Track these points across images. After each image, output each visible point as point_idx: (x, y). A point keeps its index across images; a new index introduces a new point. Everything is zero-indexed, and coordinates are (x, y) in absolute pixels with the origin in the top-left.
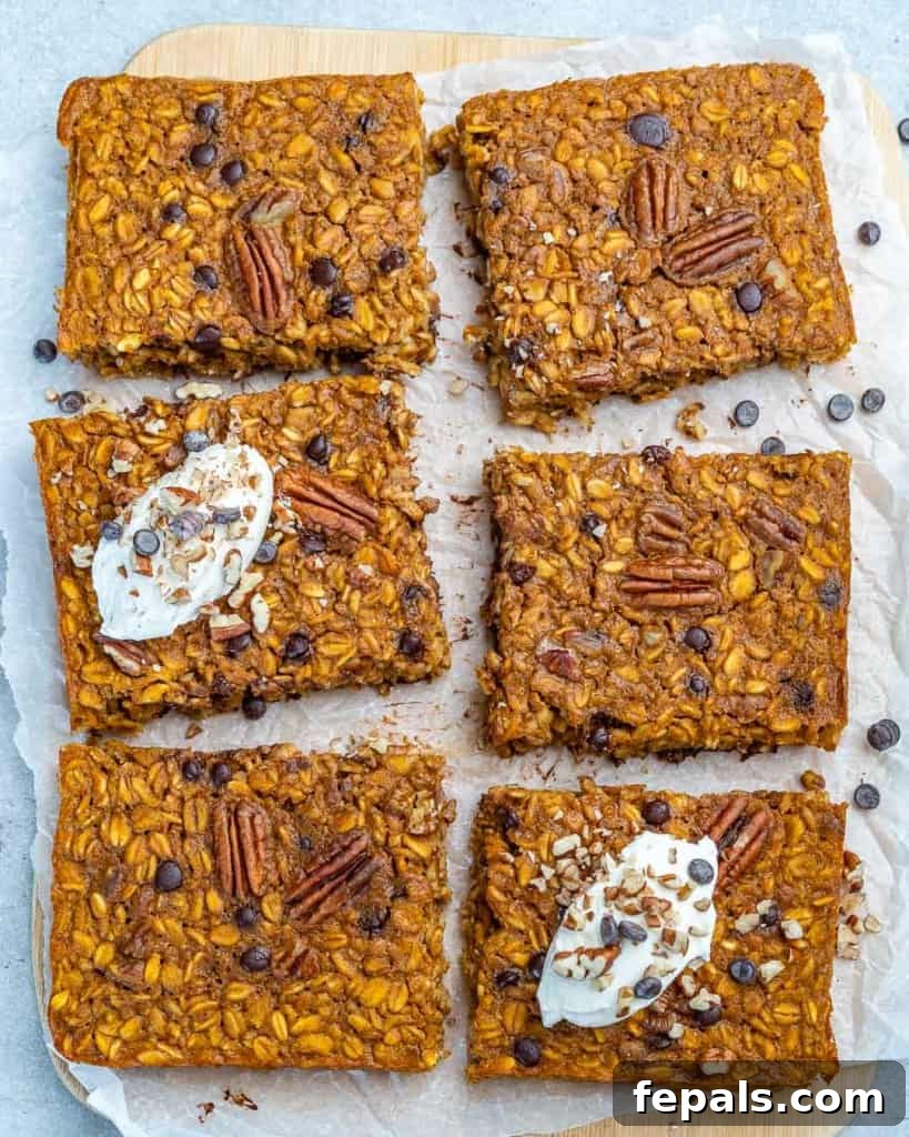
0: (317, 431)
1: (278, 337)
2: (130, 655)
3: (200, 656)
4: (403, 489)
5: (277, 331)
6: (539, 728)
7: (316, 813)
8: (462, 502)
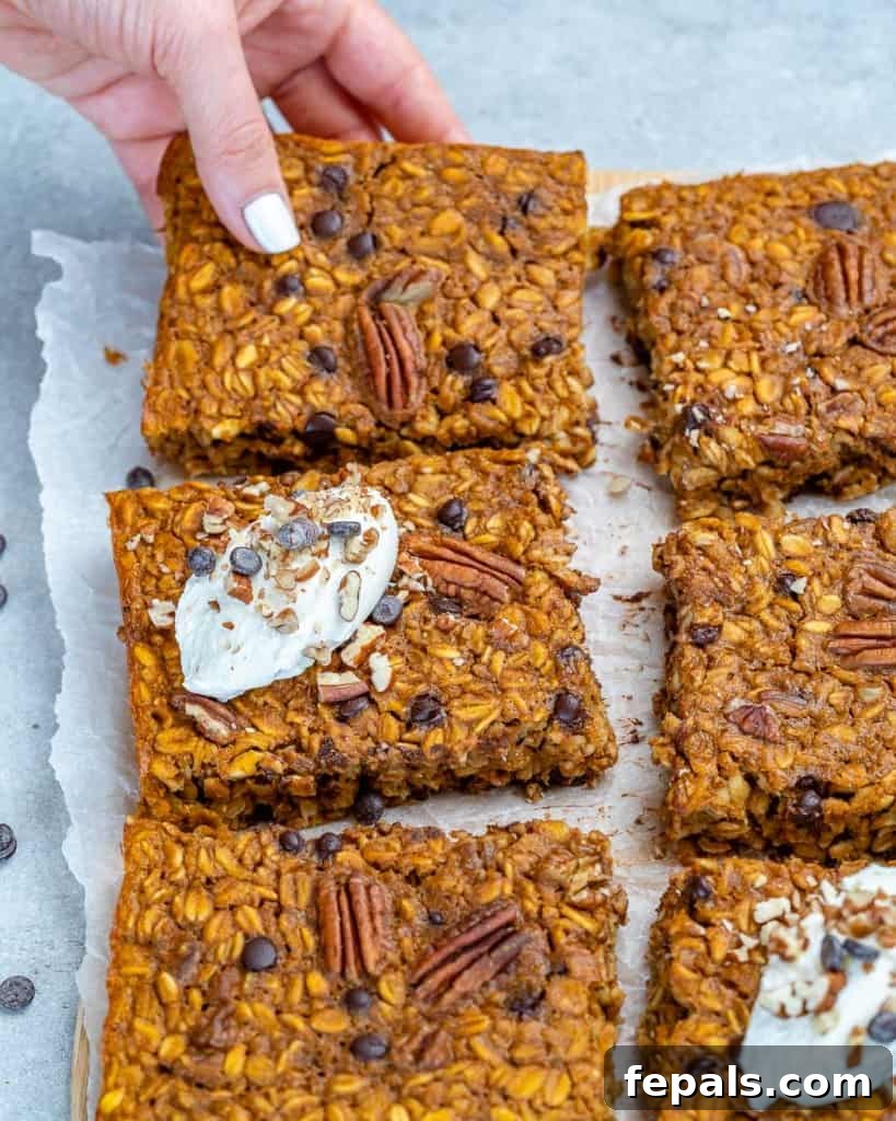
0: (451, 497)
1: (404, 432)
2: (216, 715)
3: (305, 722)
4: (556, 552)
5: (403, 425)
6: (732, 802)
7: (448, 883)
8: (628, 600)
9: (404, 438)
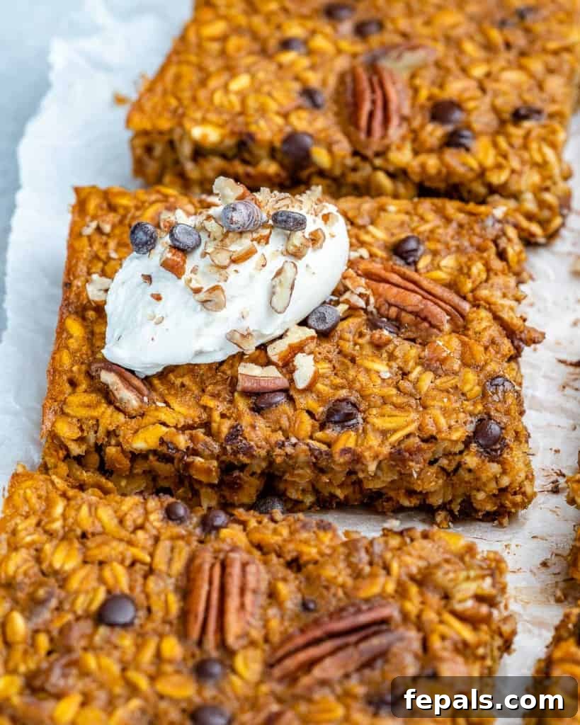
0: (410, 234)
1: (378, 162)
2: (130, 385)
3: (218, 407)
4: (504, 296)
5: (378, 154)
7: (329, 572)
8: (571, 364)
9: (375, 169)
